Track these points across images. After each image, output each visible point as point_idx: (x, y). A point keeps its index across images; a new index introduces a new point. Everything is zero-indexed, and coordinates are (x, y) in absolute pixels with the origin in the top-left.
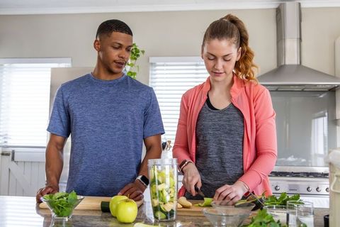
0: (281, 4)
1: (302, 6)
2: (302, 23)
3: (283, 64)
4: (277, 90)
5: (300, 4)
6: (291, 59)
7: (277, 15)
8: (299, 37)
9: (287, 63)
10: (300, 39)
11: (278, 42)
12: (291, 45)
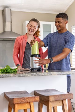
0: (4, 9)
1: (12, 10)
2: (12, 16)
3: (5, 31)
4: (3, 40)
5: (11, 9)
6: (8, 29)
7: (3, 12)
8: (11, 21)
9: (7, 30)
10: (11, 22)
11: (3, 23)
12: (8, 24)
